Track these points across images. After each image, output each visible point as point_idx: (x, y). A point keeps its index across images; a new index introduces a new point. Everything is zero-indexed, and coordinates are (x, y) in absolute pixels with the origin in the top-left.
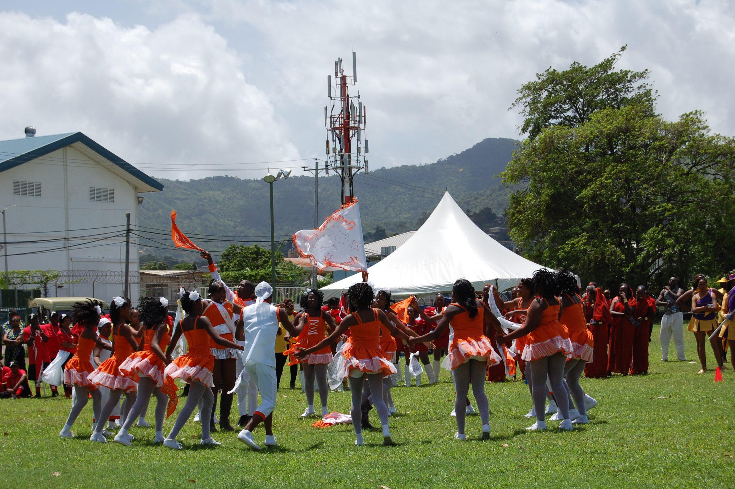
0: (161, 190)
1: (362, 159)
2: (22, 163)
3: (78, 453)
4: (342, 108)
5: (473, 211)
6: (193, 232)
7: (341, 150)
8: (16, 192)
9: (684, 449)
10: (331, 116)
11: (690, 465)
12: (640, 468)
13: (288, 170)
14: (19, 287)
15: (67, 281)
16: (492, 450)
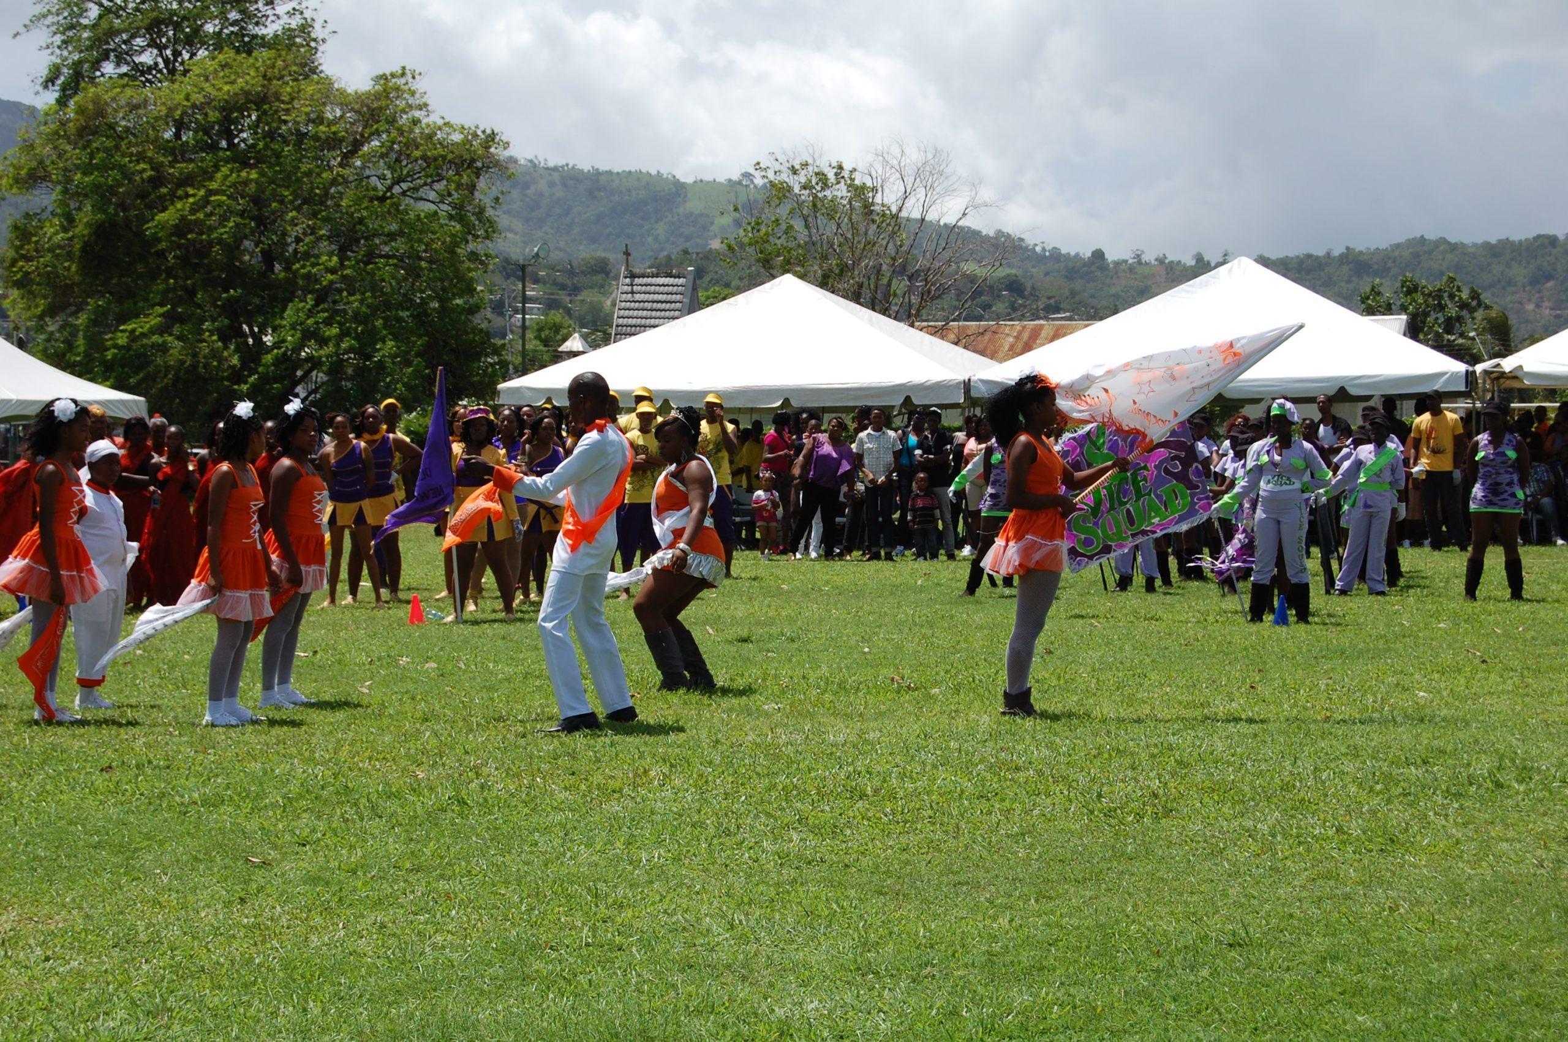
9: (330, 760)
11: (338, 793)
12: (236, 798)
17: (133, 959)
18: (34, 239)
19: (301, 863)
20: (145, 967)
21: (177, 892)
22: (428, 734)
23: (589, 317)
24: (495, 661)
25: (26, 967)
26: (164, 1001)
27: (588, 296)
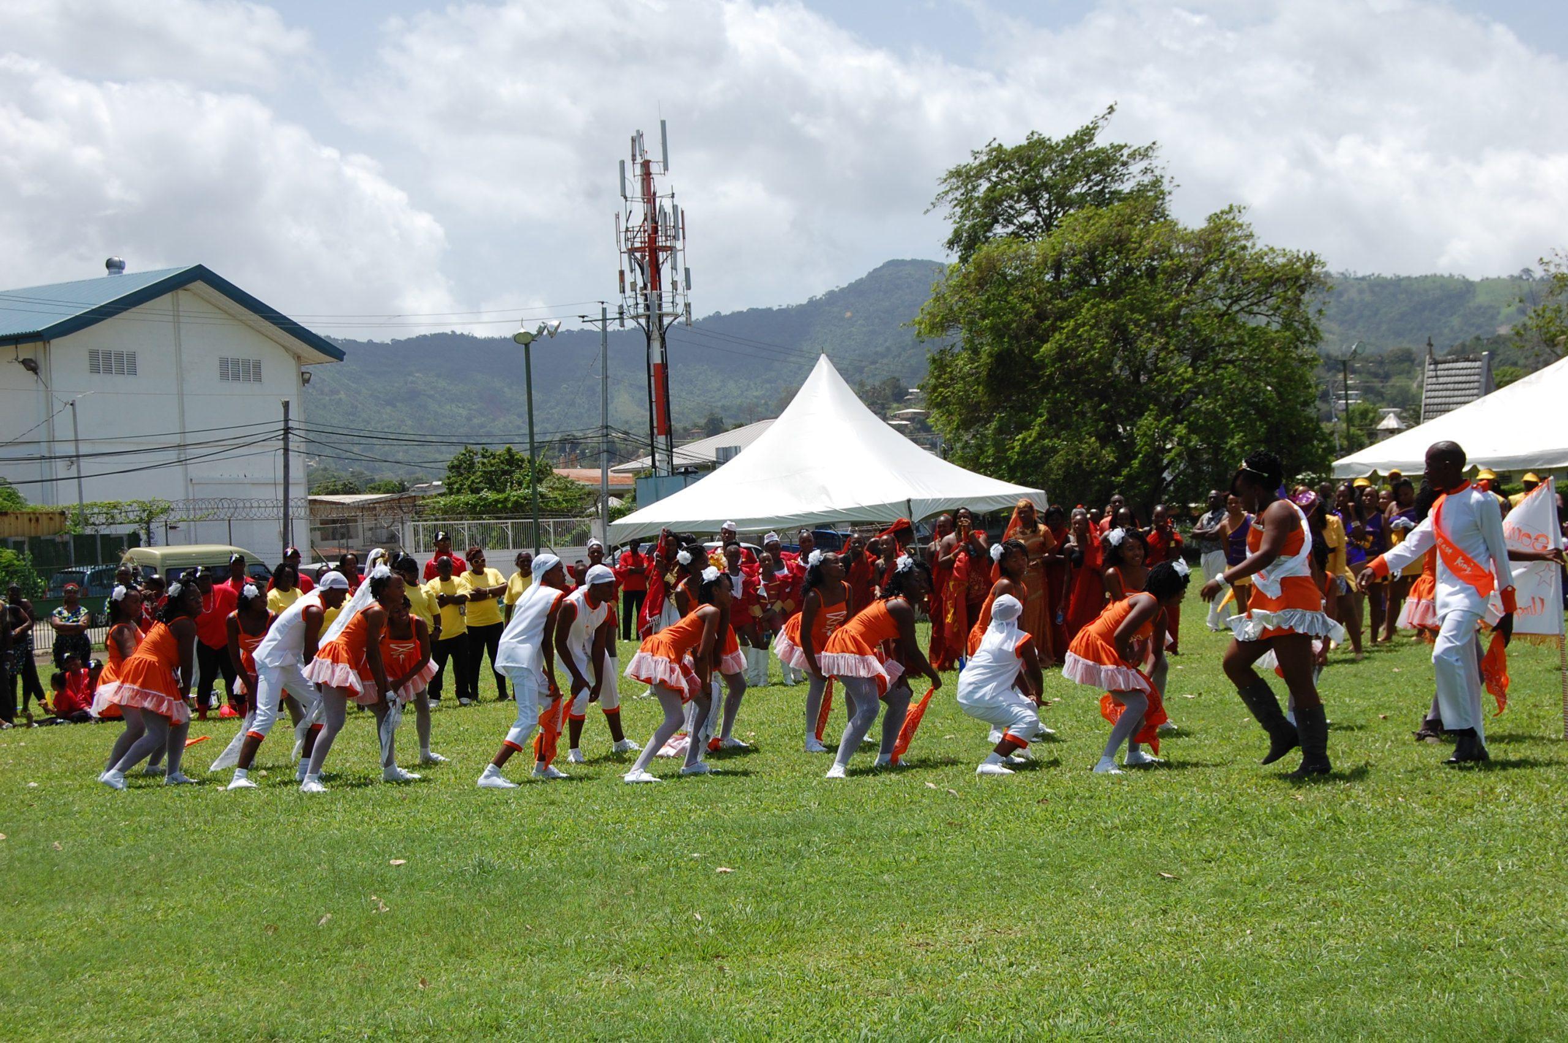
0: (342, 360)
1: (680, 300)
2: (103, 319)
3: (201, 819)
4: (646, 214)
5: (870, 383)
6: (400, 428)
7: (645, 286)
8: (95, 369)
9: (1223, 787)
10: (627, 229)
11: (1233, 816)
12: (1150, 823)
13: (555, 323)
14: (105, 530)
15: (185, 517)
16: (902, 795)
17: (1081, 964)
19: (1208, 878)
20: (1091, 971)
21: (1111, 904)
23: (1399, 399)
24: (1350, 696)
25: (995, 971)
27: (1398, 381)
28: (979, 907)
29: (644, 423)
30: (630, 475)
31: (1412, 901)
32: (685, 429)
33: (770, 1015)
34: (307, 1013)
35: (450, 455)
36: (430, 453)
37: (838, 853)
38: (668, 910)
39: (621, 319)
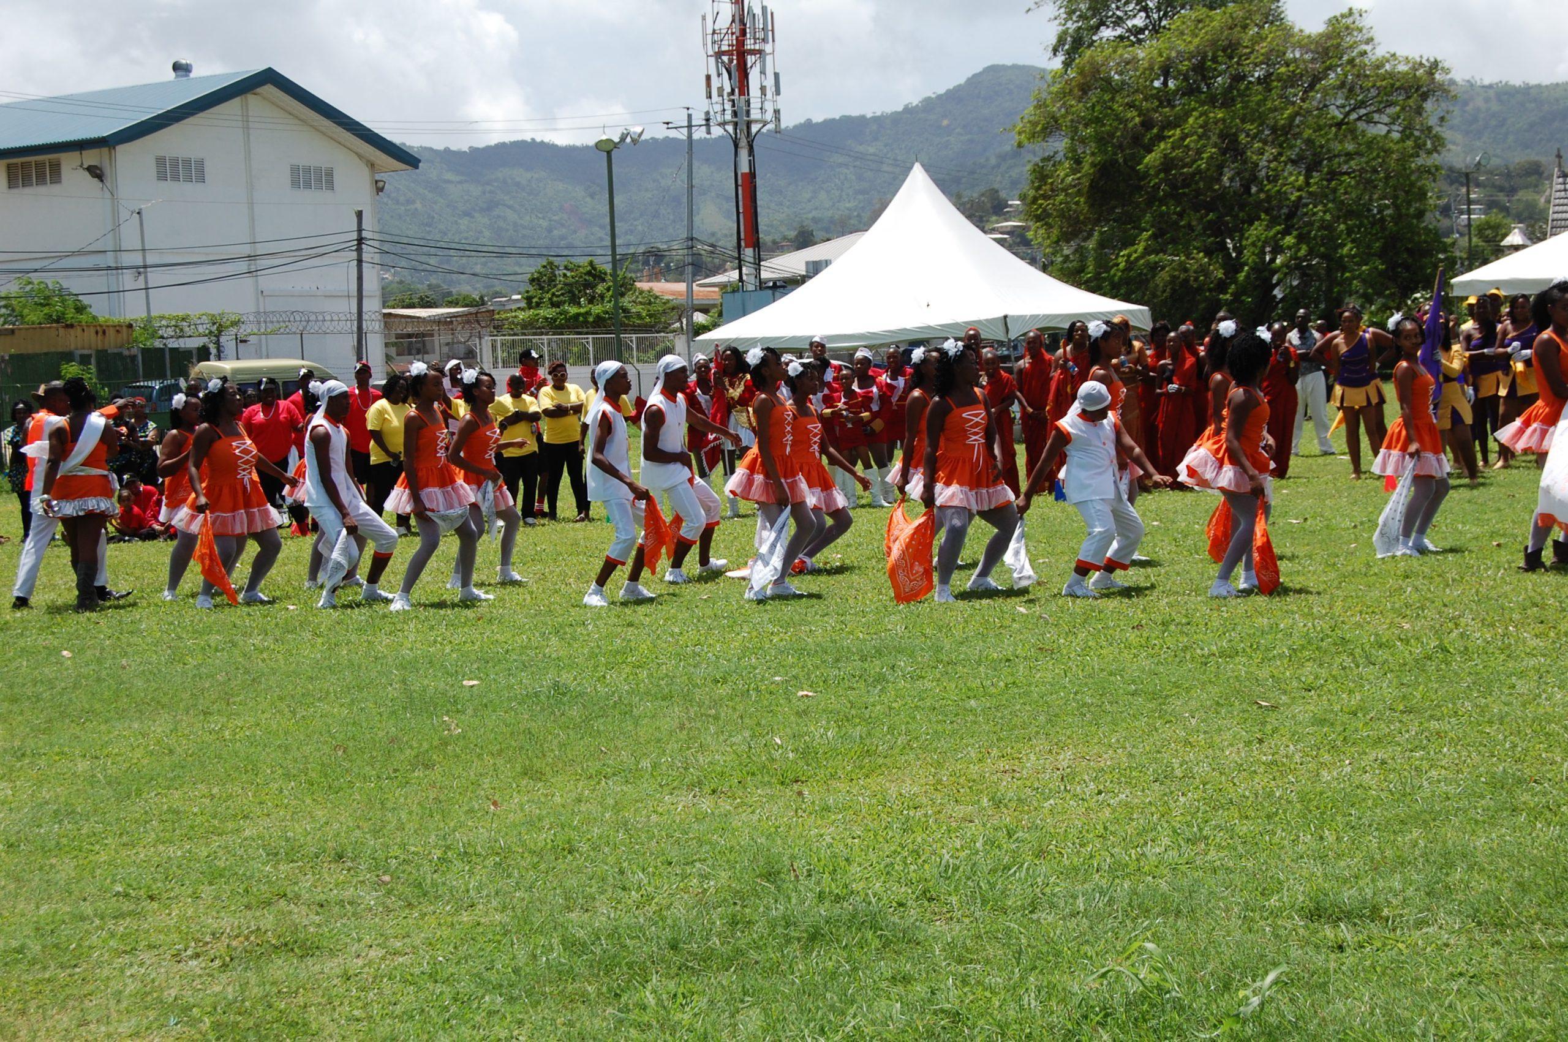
0: (417, 167)
1: (769, 107)
2: (171, 124)
3: (271, 638)
4: (733, 16)
5: (967, 195)
6: (478, 239)
7: (733, 92)
8: (162, 177)
9: (1326, 615)
10: (714, 31)
11: (1335, 644)
12: (1248, 650)
13: (639, 130)
14: (173, 344)
15: (255, 331)
16: (991, 620)
17: (1172, 793)
18: (1050, 181)
19: (1308, 707)
20: (1182, 799)
21: (1205, 732)
22: (1409, 589)
23: (1525, 214)
24: (1463, 523)
25: (1083, 799)
26: (1201, 830)
27: (1523, 195)
28: (1068, 733)
29: (731, 235)
30: (717, 289)
31: (1519, 732)
32: (774, 242)
33: (850, 841)
34: (376, 833)
35: (531, 267)
36: (509, 265)
37: (924, 678)
38: (747, 734)
39: (708, 125)
